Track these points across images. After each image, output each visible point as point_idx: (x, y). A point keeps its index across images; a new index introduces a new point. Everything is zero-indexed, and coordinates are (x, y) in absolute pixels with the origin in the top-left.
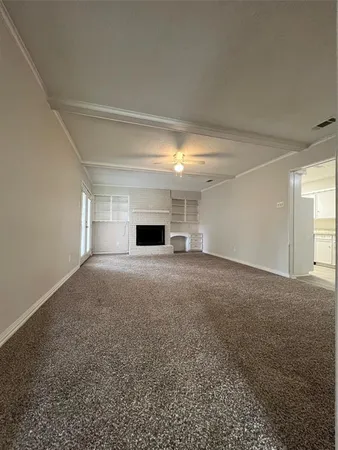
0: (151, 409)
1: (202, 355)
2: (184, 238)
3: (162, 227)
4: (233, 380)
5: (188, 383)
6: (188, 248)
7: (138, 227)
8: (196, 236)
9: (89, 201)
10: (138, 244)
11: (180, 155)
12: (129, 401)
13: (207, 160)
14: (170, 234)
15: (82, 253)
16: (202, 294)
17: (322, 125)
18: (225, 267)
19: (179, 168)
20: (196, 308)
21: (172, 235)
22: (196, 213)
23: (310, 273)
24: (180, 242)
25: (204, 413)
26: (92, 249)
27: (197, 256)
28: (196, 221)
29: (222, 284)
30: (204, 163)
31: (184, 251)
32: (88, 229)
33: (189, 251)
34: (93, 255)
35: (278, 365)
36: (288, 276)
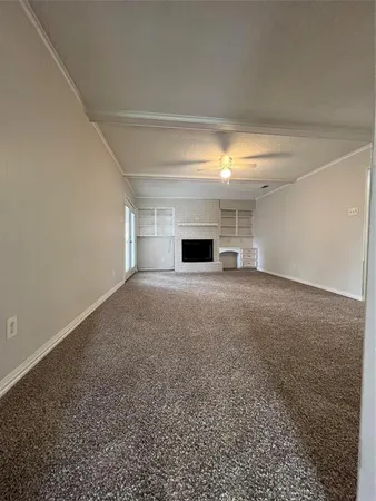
0: (180, 414)
1: (238, 374)
2: (235, 254)
3: (210, 242)
4: (268, 400)
5: (220, 396)
6: (239, 266)
7: (184, 242)
8: (249, 251)
9: (133, 215)
10: (184, 260)
11: (226, 159)
12: (160, 405)
13: (259, 162)
14: (219, 249)
15: (127, 269)
16: (249, 313)
18: (281, 287)
19: (226, 175)
20: (240, 328)
21: (222, 250)
22: (249, 226)
24: (231, 259)
25: (232, 425)
26: (137, 265)
27: (249, 273)
28: (250, 237)
29: (275, 304)
30: (255, 165)
31: (236, 269)
32: (133, 244)
33: (241, 269)
34: (138, 271)
35: (324, 392)
36: (360, 299)
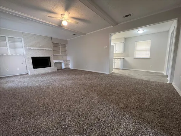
2: (61, 63)
3: (49, 58)
6: (63, 67)
8: (67, 62)
10: (34, 68)
14: (53, 61)
17: (126, 16)
19: (65, 24)
21: (55, 61)
22: (65, 51)
23: (113, 72)
24: (59, 65)
27: (68, 71)
28: (66, 55)
31: (61, 69)
36: (108, 73)
